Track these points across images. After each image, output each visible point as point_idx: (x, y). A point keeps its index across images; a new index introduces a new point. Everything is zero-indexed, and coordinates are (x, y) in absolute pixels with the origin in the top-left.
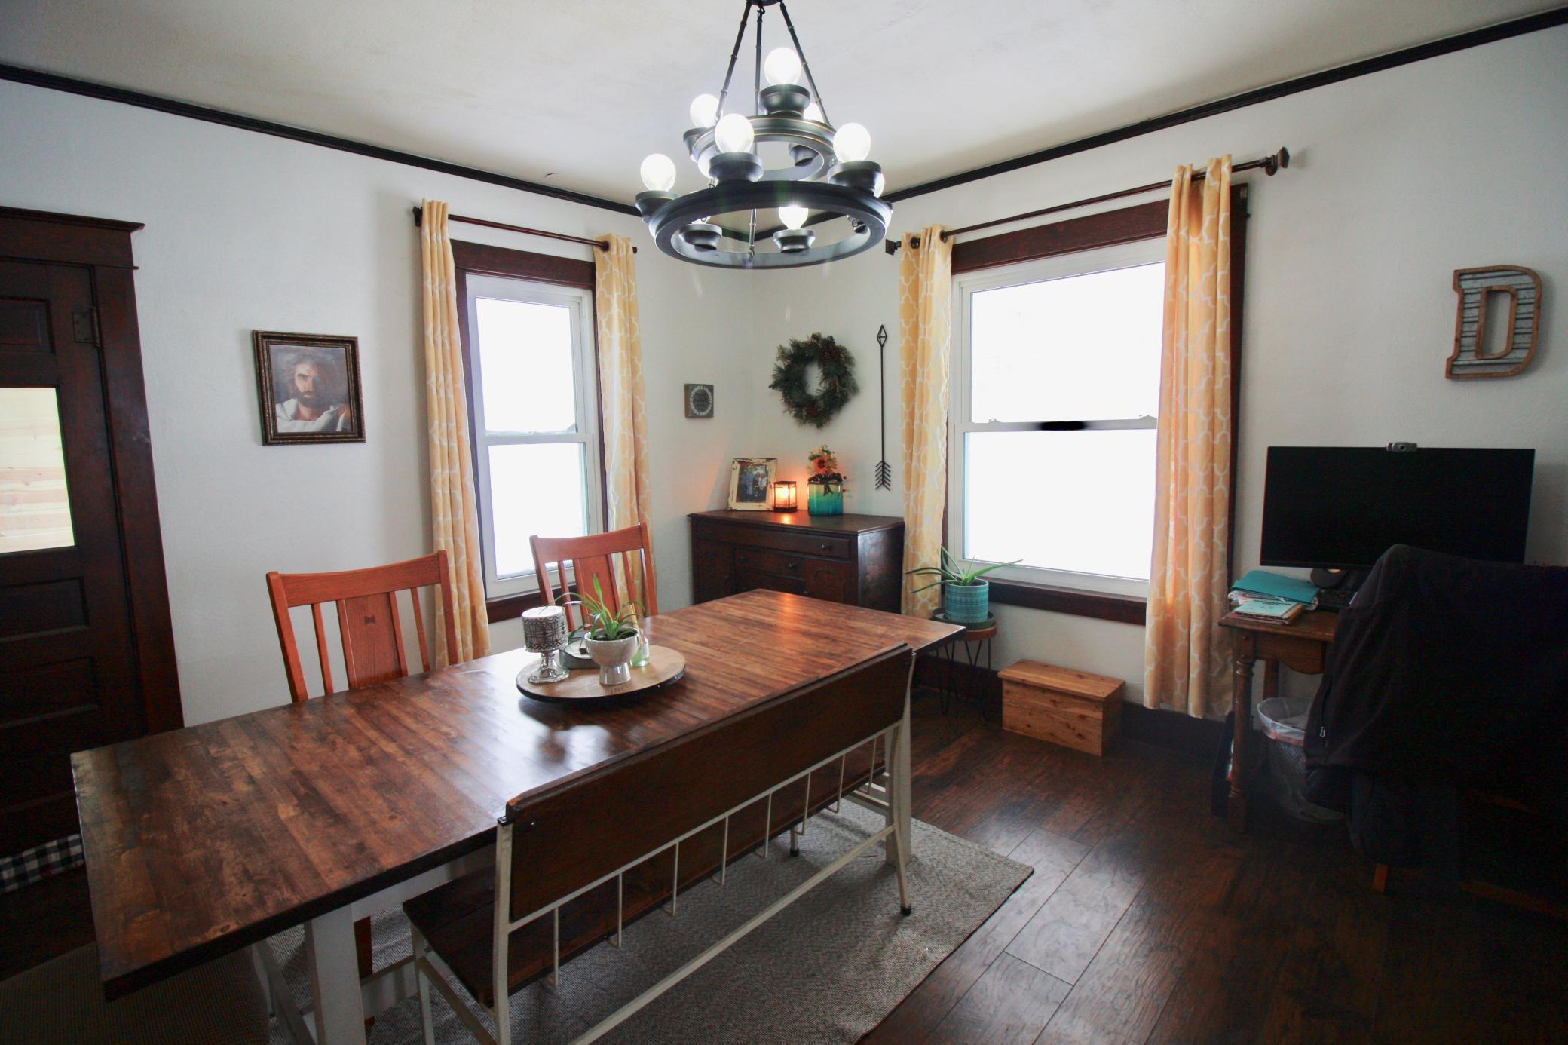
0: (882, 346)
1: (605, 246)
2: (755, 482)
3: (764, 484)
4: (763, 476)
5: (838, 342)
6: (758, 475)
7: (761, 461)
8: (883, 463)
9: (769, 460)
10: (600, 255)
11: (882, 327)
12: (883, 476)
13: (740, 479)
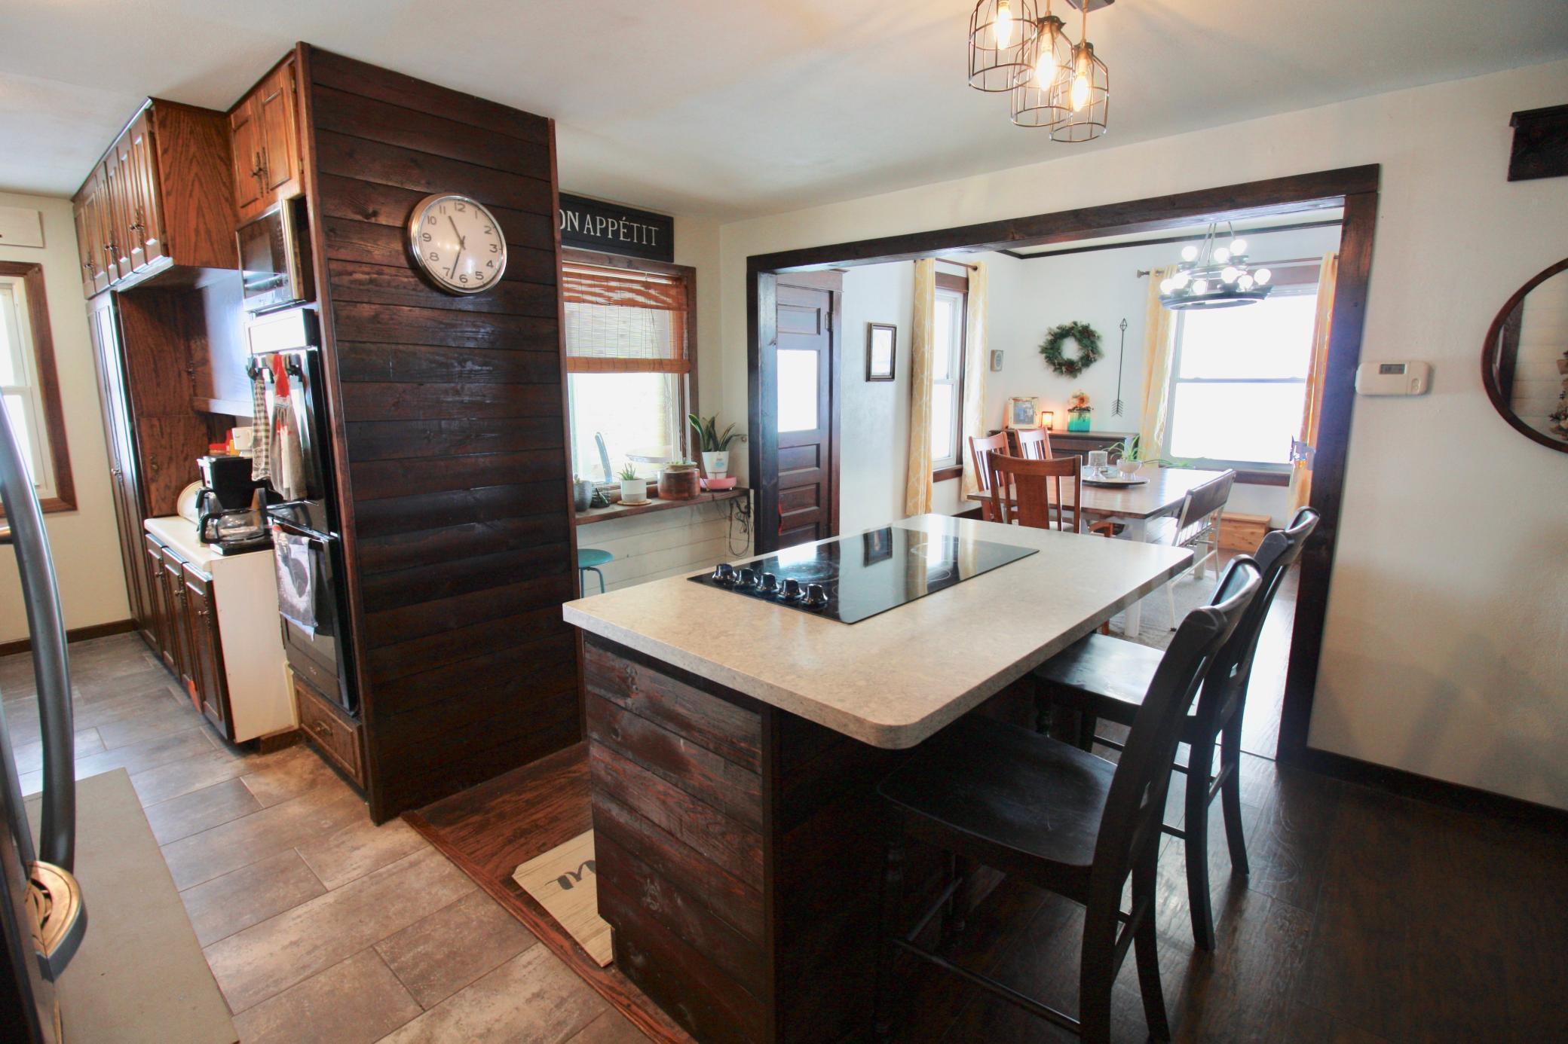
0: (1123, 330)
1: (975, 269)
2: (1025, 412)
3: (1031, 413)
4: (1030, 408)
5: (1092, 327)
6: (1027, 408)
7: (1028, 399)
8: (1118, 400)
9: (1033, 398)
10: (972, 274)
11: (1124, 320)
12: (1118, 407)
13: (1015, 410)
